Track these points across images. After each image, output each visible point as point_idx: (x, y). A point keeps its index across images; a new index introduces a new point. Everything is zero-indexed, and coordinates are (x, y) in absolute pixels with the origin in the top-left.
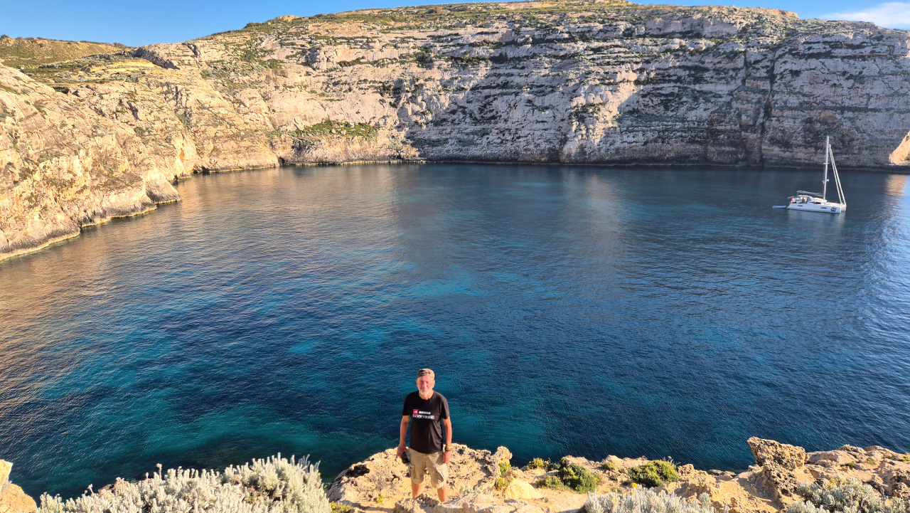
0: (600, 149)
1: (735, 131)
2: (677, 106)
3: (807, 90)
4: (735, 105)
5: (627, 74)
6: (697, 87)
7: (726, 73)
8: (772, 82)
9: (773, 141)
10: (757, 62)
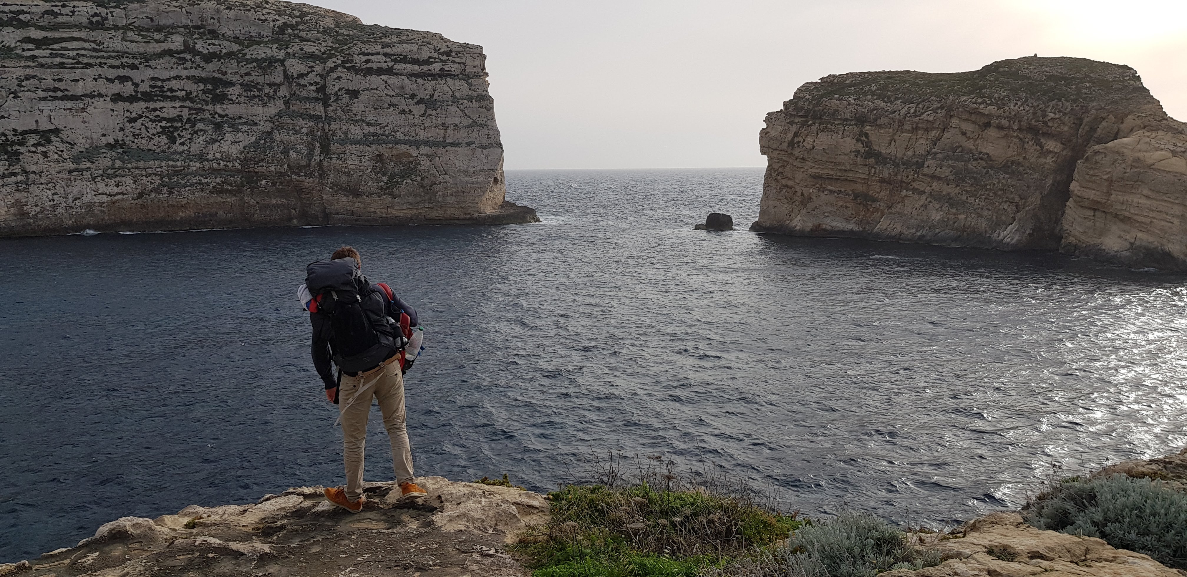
1: (282, 174)
2: (189, 136)
3: (371, 117)
4: (277, 136)
6: (218, 108)
7: (260, 90)
8: (326, 105)
9: (338, 188)
10: (301, 76)
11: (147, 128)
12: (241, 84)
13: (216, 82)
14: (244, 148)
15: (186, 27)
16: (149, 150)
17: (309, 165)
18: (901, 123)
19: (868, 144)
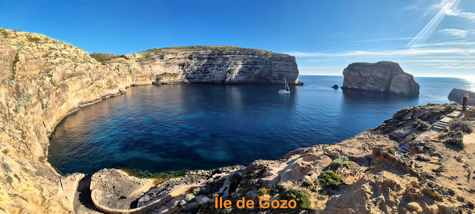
0: (234, 80)
1: (265, 76)
2: (252, 70)
3: (278, 67)
4: (264, 70)
5: (240, 62)
6: (256, 66)
7: (261, 63)
8: (271, 66)
9: (273, 79)
10: (268, 61)
11: (246, 69)
14: (259, 72)
15: (251, 54)
16: (247, 72)
17: (269, 75)
18: (366, 71)
19: (361, 75)
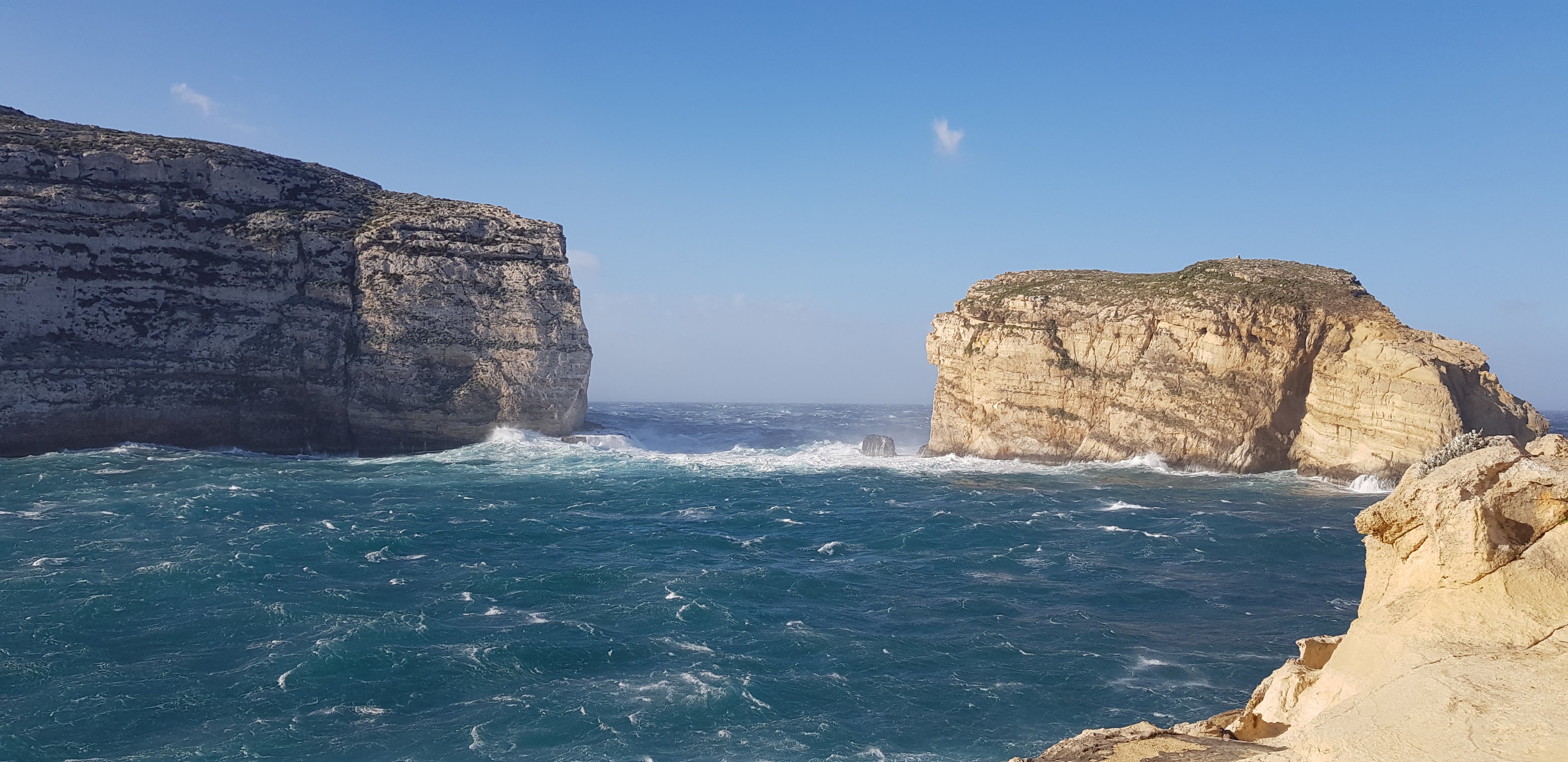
2: (165, 327)
3: (417, 308)
4: (287, 330)
7: (264, 270)
9: (369, 400)
10: (322, 253)
11: (106, 314)
12: (240, 262)
13: (205, 257)
14: (242, 344)
15: (162, 184)
16: (109, 344)
17: (330, 369)
18: (1100, 329)
19: (1062, 352)
